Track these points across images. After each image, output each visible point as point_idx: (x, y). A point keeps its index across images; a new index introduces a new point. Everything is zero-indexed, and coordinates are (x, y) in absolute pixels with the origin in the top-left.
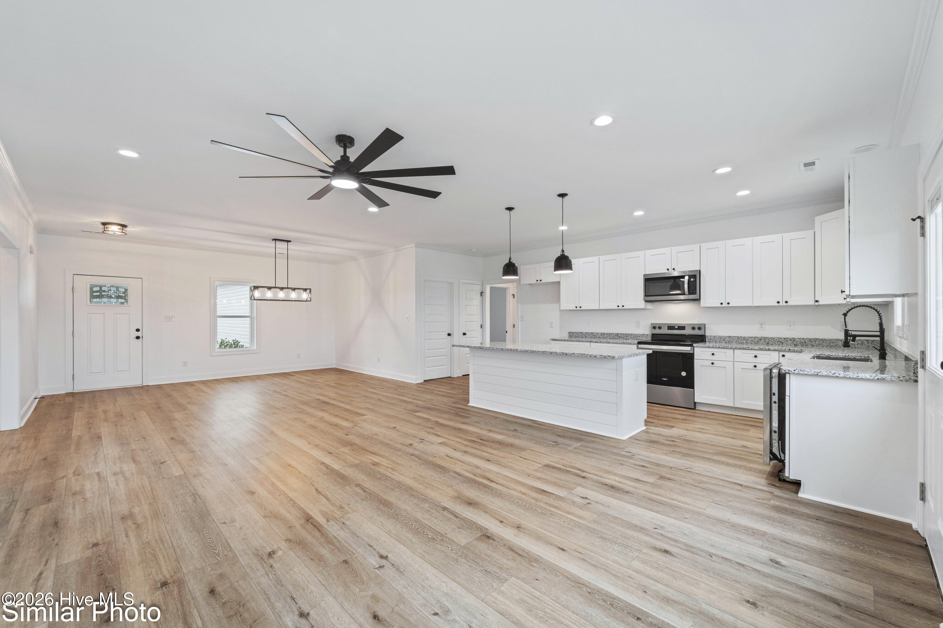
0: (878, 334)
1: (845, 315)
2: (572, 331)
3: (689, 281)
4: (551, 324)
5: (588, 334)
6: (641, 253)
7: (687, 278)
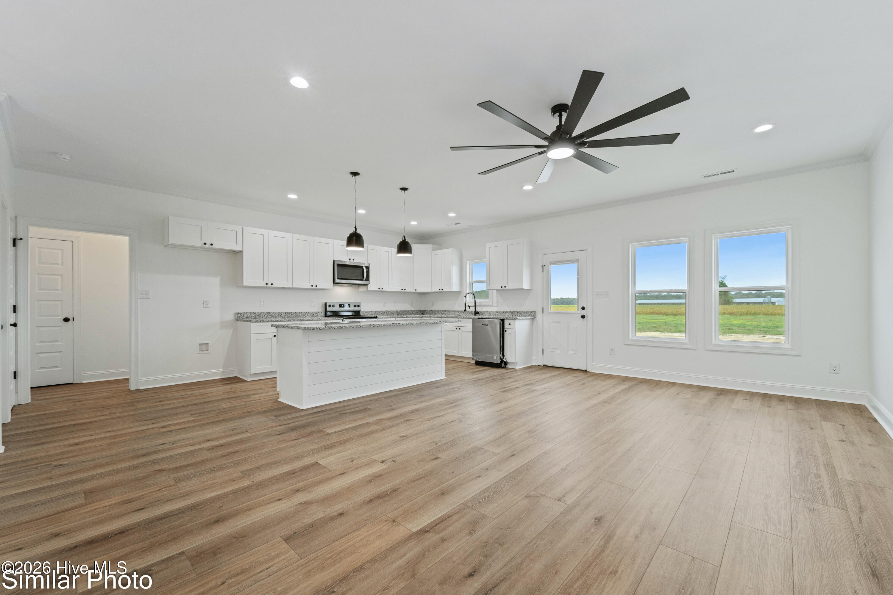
0: (474, 305)
1: (465, 297)
2: (238, 311)
3: (366, 271)
4: (205, 304)
5: (263, 314)
6: (330, 241)
7: (364, 268)
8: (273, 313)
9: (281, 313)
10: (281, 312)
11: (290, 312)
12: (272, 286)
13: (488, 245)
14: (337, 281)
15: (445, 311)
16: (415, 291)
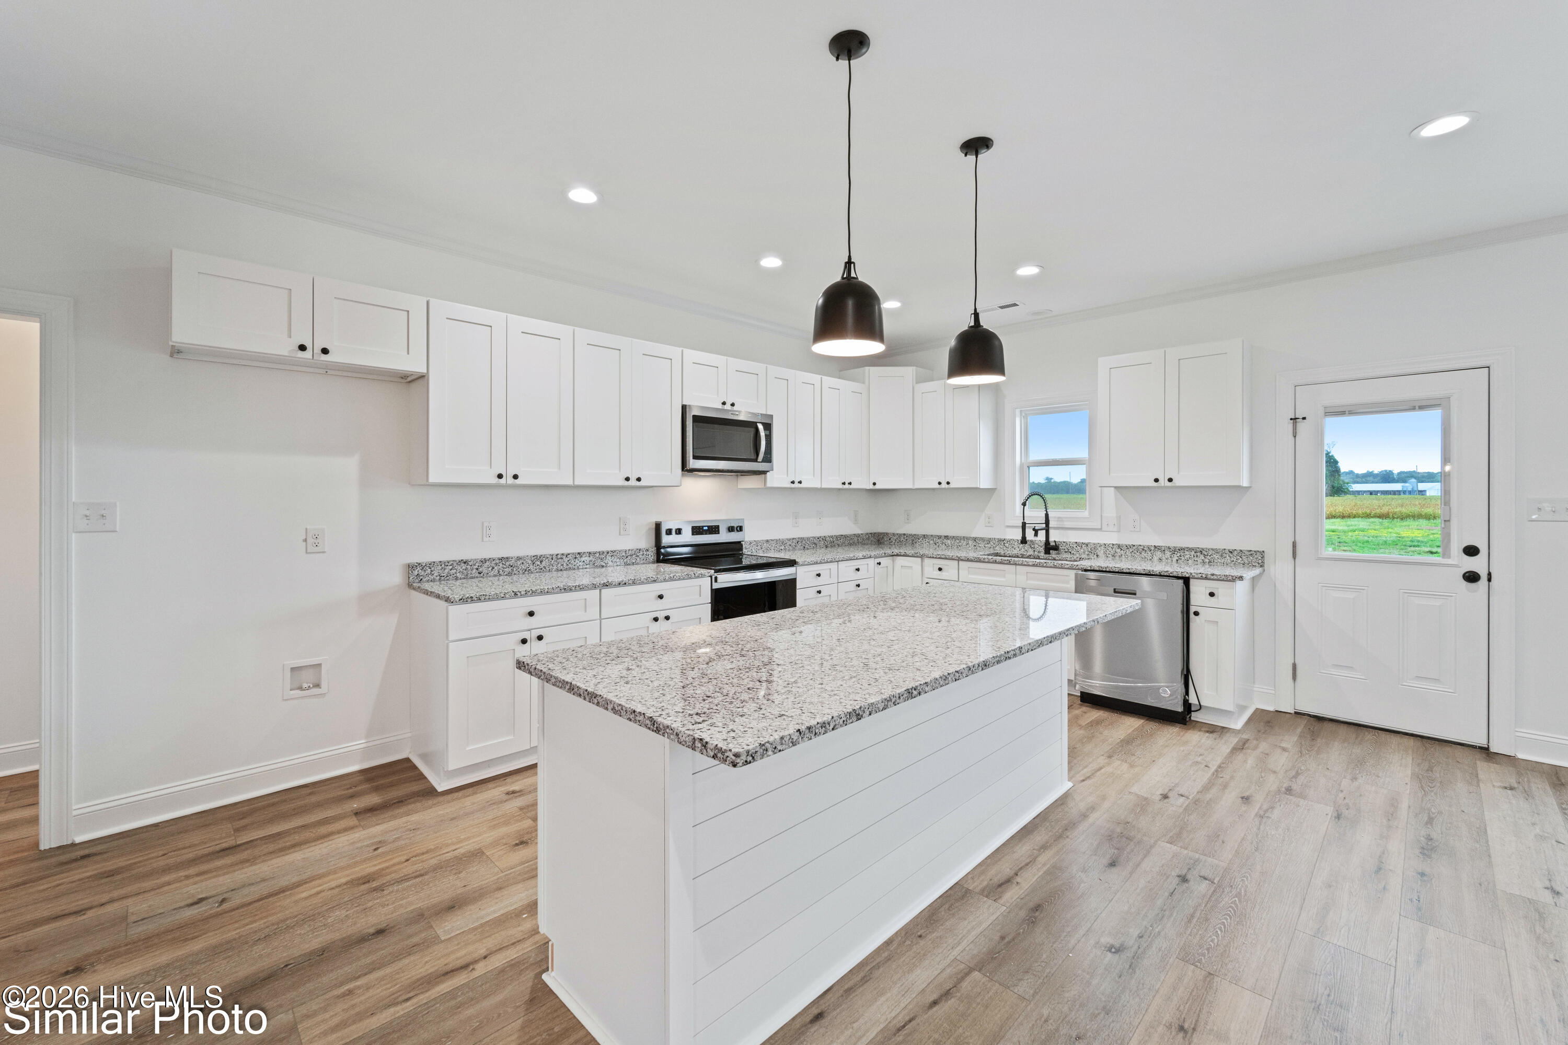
0: (1044, 526)
1: (1024, 503)
2: (414, 560)
3: (766, 435)
4: (310, 541)
5: (488, 563)
6: (674, 352)
7: (760, 427)
8: (519, 558)
9: (539, 558)
10: (539, 553)
11: (566, 552)
12: (517, 482)
13: (1104, 363)
14: (693, 463)
15: (946, 537)
16: (872, 487)
